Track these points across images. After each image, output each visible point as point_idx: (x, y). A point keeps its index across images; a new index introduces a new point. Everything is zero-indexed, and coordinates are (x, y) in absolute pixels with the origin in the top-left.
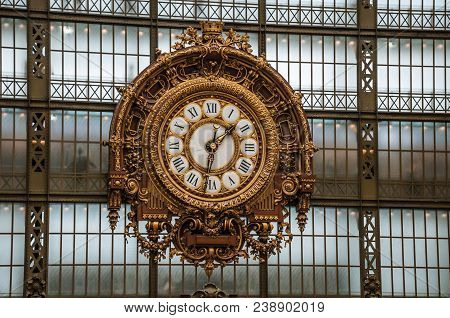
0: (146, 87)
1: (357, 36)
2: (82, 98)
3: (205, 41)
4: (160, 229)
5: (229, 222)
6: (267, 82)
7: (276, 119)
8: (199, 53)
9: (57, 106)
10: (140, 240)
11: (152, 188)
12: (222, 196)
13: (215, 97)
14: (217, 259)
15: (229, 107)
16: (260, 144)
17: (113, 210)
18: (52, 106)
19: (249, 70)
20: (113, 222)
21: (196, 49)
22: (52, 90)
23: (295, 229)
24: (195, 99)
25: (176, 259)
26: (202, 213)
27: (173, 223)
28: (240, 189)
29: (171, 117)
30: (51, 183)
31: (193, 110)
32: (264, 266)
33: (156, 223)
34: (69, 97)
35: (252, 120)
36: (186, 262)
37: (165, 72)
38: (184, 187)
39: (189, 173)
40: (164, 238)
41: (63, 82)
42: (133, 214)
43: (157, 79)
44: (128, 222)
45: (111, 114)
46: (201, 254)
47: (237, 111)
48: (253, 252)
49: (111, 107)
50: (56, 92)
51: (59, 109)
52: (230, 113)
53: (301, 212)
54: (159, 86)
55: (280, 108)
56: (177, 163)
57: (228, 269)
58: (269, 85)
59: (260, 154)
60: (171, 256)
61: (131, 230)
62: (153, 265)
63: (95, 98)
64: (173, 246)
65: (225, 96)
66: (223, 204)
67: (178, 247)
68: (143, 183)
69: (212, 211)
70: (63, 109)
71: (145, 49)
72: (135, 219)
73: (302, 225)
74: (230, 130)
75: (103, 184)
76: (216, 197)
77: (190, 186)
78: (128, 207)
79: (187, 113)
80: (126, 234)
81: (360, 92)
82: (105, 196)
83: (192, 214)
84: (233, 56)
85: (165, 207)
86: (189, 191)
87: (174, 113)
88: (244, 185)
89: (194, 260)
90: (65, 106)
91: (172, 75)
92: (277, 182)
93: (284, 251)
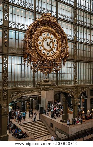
0: (34, 27)
1: (73, 24)
2: (17, 28)
3: (47, 18)
4: (36, 64)
5: (52, 63)
6: (59, 31)
7: (61, 39)
8: (46, 20)
9: (11, 29)
10: (31, 67)
11: (35, 53)
12: (50, 57)
13: (49, 32)
14: (48, 72)
15: (52, 35)
16: (58, 45)
17: (25, 58)
18: (9, 28)
19: (56, 27)
20: (25, 62)
21: (46, 19)
22: (10, 24)
23: (63, 66)
24: (45, 32)
25: (39, 72)
26: (46, 61)
27: (39, 63)
28: (54, 55)
29: (39, 36)
30: (9, 50)
31: (44, 35)
32: (57, 74)
33: (35, 63)
34: (14, 27)
35: (56, 39)
36: (41, 73)
37: (38, 24)
38: (42, 54)
39: (43, 50)
40: (37, 67)
41: (12, 22)
42: (29, 60)
43: (36, 25)
44: (28, 62)
45: (24, 33)
46: (45, 71)
47: (53, 36)
48: (55, 71)
49: (24, 31)
50: (11, 25)
51: (11, 30)
52: (52, 36)
53: (64, 62)
54: (36, 27)
55: (62, 37)
56: (41, 47)
57: (50, 75)
58: (60, 31)
59: (58, 47)
60: (38, 71)
61: (29, 64)
62: (34, 73)
63: (20, 28)
64: (38, 69)
65: (51, 32)
66: (51, 59)
67: (39, 69)
68: (32, 52)
69: (49, 60)
70: (12, 30)
71: (33, 18)
72: (30, 61)
73: (64, 65)
74: (52, 40)
75: (22, 52)
76: (49, 57)
77: (43, 53)
78: (28, 58)
79: (43, 35)
80: (28, 65)
81: (74, 36)
82: (23, 55)
83: (44, 61)
84: (53, 23)
85: (38, 59)
86: (43, 55)
87: (40, 35)
88: (55, 54)
89: (43, 72)
90: (13, 29)
91: (39, 25)
92: (60, 54)
93: (61, 70)
